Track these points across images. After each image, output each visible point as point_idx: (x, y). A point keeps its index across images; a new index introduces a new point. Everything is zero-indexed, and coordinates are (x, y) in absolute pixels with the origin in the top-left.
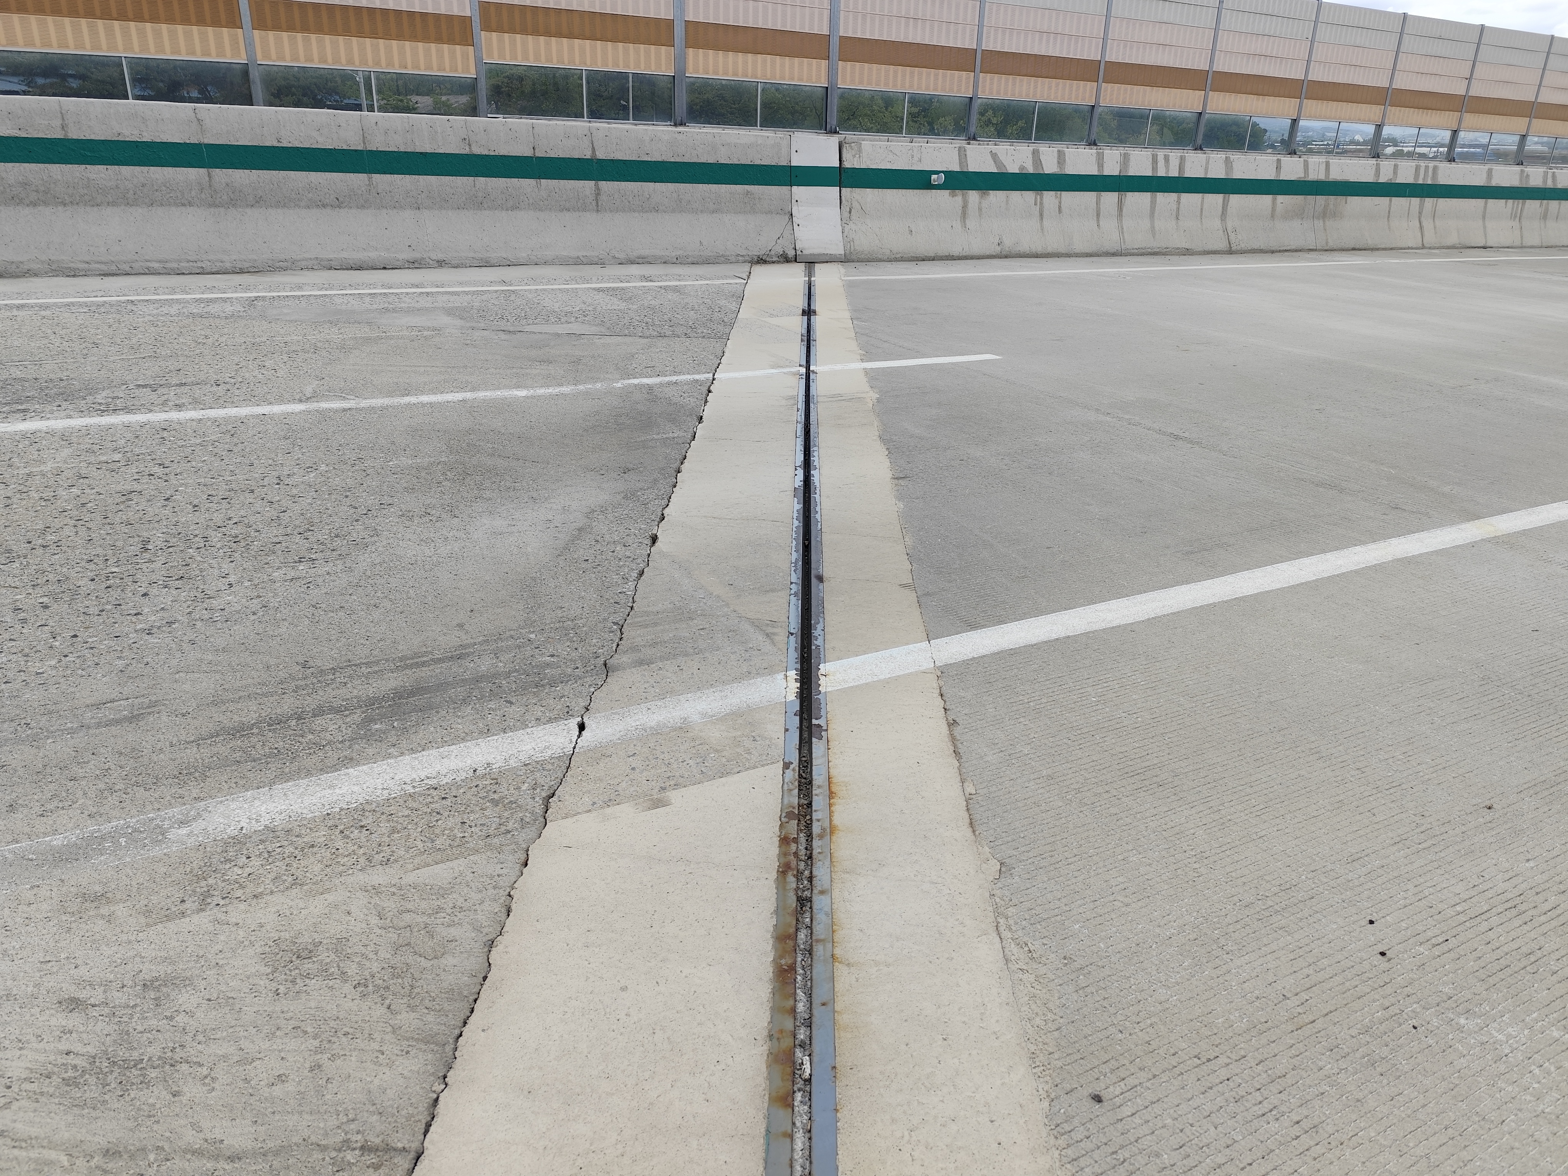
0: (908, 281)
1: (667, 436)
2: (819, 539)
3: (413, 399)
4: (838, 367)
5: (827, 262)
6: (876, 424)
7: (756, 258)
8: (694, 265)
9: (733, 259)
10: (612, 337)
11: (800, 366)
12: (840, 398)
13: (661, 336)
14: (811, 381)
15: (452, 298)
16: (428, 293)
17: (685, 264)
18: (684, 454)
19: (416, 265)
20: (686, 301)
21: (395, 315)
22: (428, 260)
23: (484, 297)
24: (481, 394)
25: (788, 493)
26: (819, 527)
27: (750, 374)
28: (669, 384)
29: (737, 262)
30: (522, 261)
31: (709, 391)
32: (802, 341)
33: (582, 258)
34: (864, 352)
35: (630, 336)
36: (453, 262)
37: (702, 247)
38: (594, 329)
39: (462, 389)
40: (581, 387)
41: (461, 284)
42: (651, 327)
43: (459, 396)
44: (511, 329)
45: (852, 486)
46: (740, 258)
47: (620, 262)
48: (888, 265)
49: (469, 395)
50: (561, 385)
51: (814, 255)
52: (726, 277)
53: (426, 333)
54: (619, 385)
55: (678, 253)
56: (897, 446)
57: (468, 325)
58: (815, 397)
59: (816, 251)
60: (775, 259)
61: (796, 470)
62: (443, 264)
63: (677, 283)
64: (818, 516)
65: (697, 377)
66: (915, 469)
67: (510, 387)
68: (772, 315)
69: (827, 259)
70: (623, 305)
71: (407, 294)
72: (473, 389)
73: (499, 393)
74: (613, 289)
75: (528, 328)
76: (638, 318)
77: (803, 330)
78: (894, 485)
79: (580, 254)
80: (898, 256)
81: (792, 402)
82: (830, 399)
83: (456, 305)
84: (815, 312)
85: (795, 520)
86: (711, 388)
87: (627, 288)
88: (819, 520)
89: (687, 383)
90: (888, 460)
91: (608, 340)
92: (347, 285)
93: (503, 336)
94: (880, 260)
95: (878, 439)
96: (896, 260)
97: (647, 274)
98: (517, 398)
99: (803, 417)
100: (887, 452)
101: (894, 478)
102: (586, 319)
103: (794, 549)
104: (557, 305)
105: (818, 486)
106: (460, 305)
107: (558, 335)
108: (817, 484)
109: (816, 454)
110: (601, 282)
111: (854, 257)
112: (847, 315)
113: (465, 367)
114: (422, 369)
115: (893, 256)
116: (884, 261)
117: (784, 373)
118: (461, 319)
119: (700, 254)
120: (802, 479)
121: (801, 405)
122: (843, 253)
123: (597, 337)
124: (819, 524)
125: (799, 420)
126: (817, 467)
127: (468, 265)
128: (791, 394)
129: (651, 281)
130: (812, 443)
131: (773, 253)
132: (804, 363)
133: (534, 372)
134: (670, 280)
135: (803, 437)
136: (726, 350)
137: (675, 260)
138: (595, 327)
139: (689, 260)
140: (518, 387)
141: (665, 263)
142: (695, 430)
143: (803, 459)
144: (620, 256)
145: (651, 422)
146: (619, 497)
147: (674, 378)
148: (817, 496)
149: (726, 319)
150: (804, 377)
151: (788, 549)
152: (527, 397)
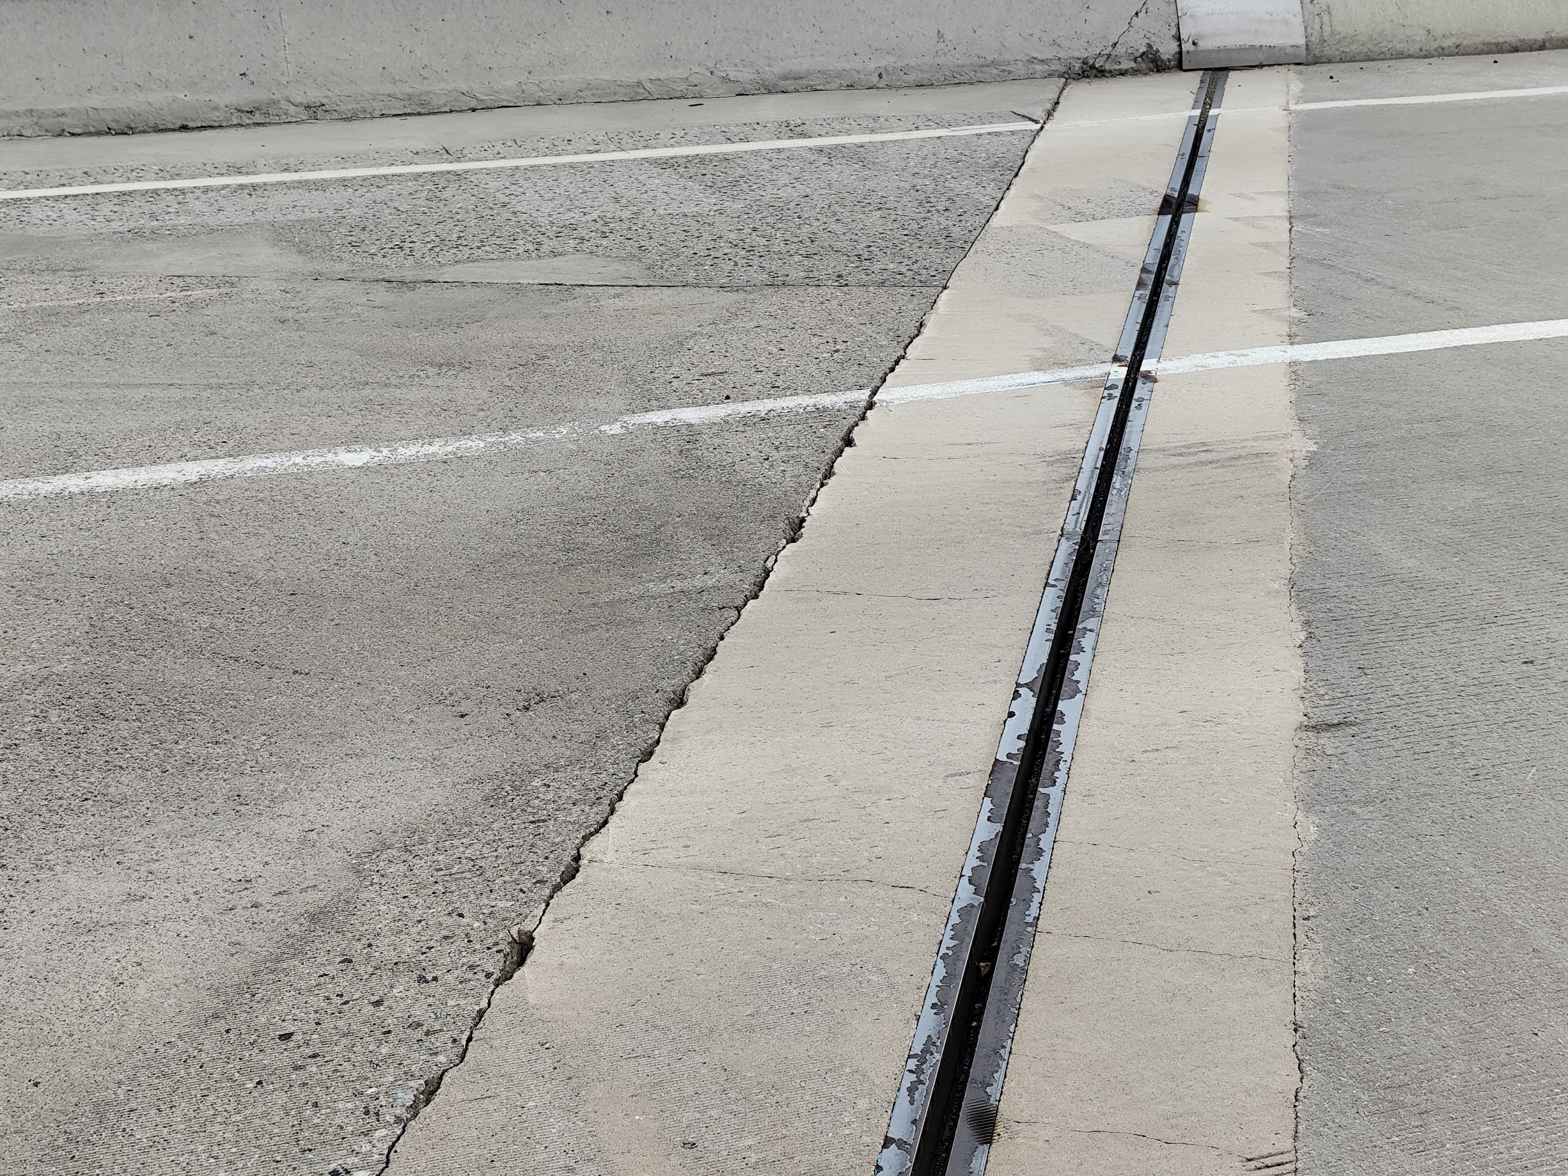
0: (1465, 108)
1: (686, 584)
2: (1019, 960)
3: (73, 483)
4: (1222, 360)
5: (1261, 66)
6: (1289, 536)
7: (1077, 66)
8: (922, 90)
9: (1020, 69)
10: (650, 291)
11: (1116, 359)
12: (1203, 457)
13: (775, 283)
14: (1134, 404)
15: (303, 197)
16: (254, 187)
17: (898, 88)
18: (711, 644)
19: (258, 118)
20: (870, 184)
21: (150, 246)
22: (285, 105)
23: (381, 195)
24: (251, 464)
25: (970, 780)
26: (1033, 911)
27: (971, 386)
28: (748, 421)
29: (1031, 77)
30: (505, 99)
31: (849, 442)
32: (1140, 284)
33: (648, 85)
34: (1302, 314)
35: (697, 286)
36: (343, 107)
37: (942, 45)
38: (614, 271)
39: (211, 451)
40: (516, 437)
41: (344, 160)
42: (756, 261)
43: (192, 470)
44: (409, 275)
45: (1170, 753)
46: (1038, 67)
47: (740, 90)
48: (1420, 66)
49: (219, 467)
50: (466, 433)
51: (1227, 50)
52: (992, 117)
53: (197, 293)
54: (616, 429)
55: (883, 63)
56: (1338, 613)
57: (311, 267)
58: (1133, 454)
59: (1233, 41)
60: (1127, 65)
61: (1016, 695)
62: (320, 113)
63: (865, 138)
64: (1039, 869)
65: (826, 400)
66: (1380, 695)
67: (332, 442)
68: (1079, 217)
69: (1261, 57)
70: (709, 202)
71: (206, 190)
72: (239, 451)
73: (299, 460)
74: (702, 160)
75: (450, 273)
76: (733, 236)
77: (1152, 252)
78: (1301, 754)
79: (644, 75)
80: (1447, 43)
81: (1064, 470)
82: (1174, 460)
83: (308, 215)
84: (1194, 204)
85: (965, 880)
86: (855, 434)
87: (739, 156)
88: (1039, 885)
89: (793, 418)
90: (1300, 664)
91: (639, 299)
92: (79, 173)
93: (381, 295)
94: (1401, 56)
95: (1285, 589)
96: (1443, 53)
97: (795, 120)
98: (339, 472)
99: (1083, 516)
100: (1303, 636)
101: (1307, 728)
102: (605, 242)
103: (932, 999)
104: (547, 208)
105: (1066, 756)
106: (316, 215)
107: (517, 289)
108: (1066, 748)
109: (1087, 641)
110: (679, 144)
111: (1328, 51)
112: (1280, 206)
113: (249, 385)
114: (138, 395)
115: (1435, 45)
116: (1410, 56)
117: (1065, 382)
118: (300, 252)
119: (938, 61)
120: (1025, 729)
121: (1087, 483)
122: (1302, 41)
123: (612, 291)
124: (1037, 897)
125: (1069, 528)
126: (1081, 687)
127: (377, 113)
128: (1066, 446)
129: (803, 135)
130: (1085, 607)
131: (1121, 50)
132: (1127, 352)
133: (416, 394)
134: (848, 133)
135: (1063, 585)
136: (931, 320)
137: (875, 79)
138: (616, 266)
139: (911, 78)
140: (354, 440)
141: (850, 86)
142: (769, 564)
143: (1044, 660)
144: (740, 76)
145: (658, 541)
146: (476, 795)
147: (763, 406)
148: (1054, 792)
149: (956, 232)
150: (1117, 393)
151: (913, 998)
152: (364, 469)
